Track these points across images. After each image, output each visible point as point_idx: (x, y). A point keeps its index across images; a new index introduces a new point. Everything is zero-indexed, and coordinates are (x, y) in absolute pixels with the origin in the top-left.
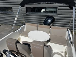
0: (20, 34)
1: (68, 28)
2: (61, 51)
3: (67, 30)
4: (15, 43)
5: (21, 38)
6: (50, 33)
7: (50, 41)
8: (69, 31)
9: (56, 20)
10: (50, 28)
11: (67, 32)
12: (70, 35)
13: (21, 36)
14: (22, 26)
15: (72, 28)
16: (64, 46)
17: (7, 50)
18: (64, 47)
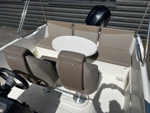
0: (37, 42)
1: (136, 33)
2: (118, 78)
3: (135, 36)
4: (21, 54)
5: (39, 51)
6: (98, 42)
7: (98, 58)
8: (139, 38)
9: (111, 17)
10: (100, 31)
11: (134, 39)
12: (139, 45)
13: (37, 48)
14: (40, 27)
15: (146, 30)
16: (126, 68)
17: (5, 69)
18: (125, 70)
